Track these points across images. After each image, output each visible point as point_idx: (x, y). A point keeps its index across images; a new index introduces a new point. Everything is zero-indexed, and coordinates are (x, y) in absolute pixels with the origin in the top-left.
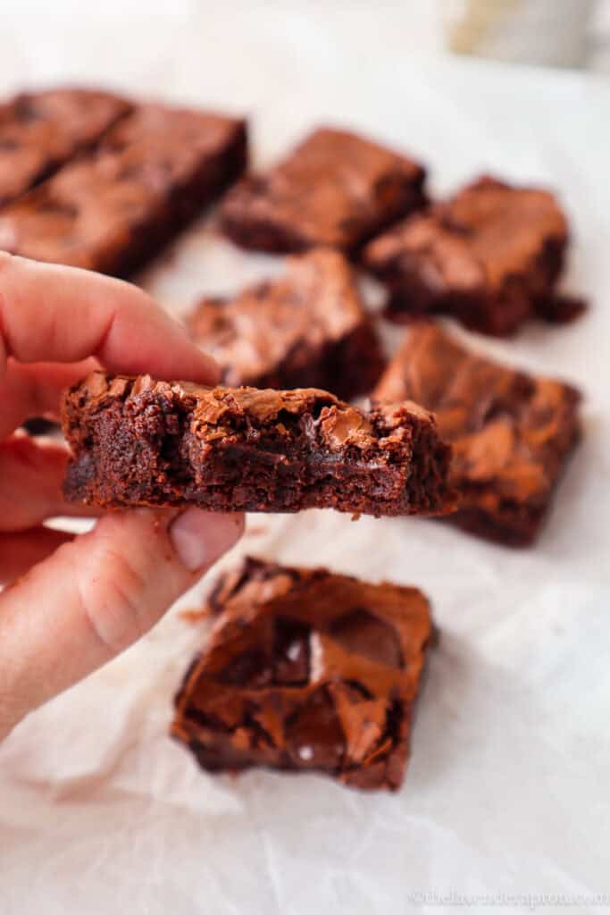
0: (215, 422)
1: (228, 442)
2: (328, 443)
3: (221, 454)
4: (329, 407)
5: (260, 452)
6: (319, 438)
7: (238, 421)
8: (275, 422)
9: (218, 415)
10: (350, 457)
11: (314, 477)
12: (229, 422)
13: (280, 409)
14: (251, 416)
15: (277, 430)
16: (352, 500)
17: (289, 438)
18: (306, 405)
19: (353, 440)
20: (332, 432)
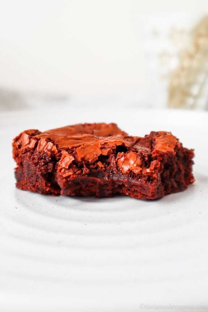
0: (67, 167)
1: (73, 177)
2: (121, 170)
3: (70, 183)
4: (121, 153)
5: (89, 178)
6: (117, 167)
7: (79, 164)
8: (97, 161)
9: (69, 164)
10: (130, 177)
11: (117, 184)
12: (75, 166)
13: (99, 155)
14: (85, 161)
15: (98, 165)
16: (135, 194)
17: (104, 168)
18: (112, 150)
19: (132, 169)
20: (122, 165)
